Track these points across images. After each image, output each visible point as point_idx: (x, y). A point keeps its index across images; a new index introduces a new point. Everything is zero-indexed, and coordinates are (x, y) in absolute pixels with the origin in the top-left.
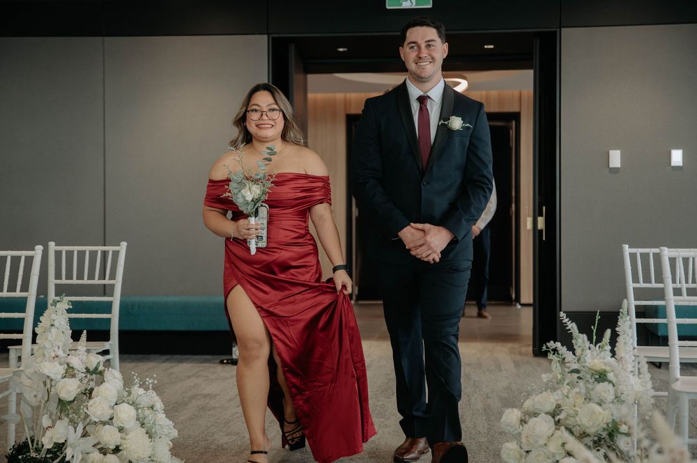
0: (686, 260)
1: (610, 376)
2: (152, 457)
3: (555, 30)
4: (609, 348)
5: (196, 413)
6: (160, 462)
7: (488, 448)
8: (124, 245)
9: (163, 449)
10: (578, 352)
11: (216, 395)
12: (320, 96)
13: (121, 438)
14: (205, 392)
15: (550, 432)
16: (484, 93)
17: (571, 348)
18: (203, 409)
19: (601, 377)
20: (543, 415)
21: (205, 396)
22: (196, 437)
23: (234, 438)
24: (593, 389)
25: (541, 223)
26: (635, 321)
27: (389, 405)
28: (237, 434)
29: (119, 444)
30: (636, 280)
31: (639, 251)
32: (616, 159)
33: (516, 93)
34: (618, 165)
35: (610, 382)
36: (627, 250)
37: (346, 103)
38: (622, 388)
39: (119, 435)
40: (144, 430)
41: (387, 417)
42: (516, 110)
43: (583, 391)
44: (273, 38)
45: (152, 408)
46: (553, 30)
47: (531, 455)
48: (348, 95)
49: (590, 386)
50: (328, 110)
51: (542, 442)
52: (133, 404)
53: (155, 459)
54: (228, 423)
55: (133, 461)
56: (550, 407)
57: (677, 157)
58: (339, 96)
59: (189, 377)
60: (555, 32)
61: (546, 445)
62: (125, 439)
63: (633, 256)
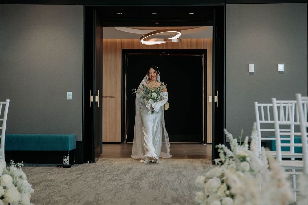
0: (285, 107)
1: (248, 159)
2: (20, 202)
3: (223, 5)
4: (247, 145)
5: (44, 187)
6: (24, 204)
7: (189, 201)
8: (8, 101)
9: (26, 199)
10: (232, 148)
11: (55, 180)
12: (109, 40)
13: (5, 192)
14: (49, 179)
15: (218, 186)
16: (189, 40)
17: (229, 147)
18: (48, 186)
19: (243, 159)
20: (215, 177)
21: (49, 180)
22: (43, 197)
23: (63, 198)
24: (239, 165)
25: (216, 99)
26: (260, 130)
27: (141, 184)
28: (64, 196)
29: (3, 194)
30: (261, 119)
31: (262, 105)
32: (252, 68)
33: (205, 40)
34: (254, 71)
35: (248, 162)
36: (257, 104)
37: (122, 44)
38: (253, 164)
39: (4, 190)
40: (16, 188)
41: (140, 189)
42: (205, 48)
43: (235, 167)
44: (85, 6)
45: (21, 177)
46: (222, 5)
47: (210, 197)
48: (123, 40)
49: (238, 164)
50: (113, 46)
51: (214, 190)
52: (11, 175)
53: (22, 203)
54: (60, 192)
55: (11, 203)
56: (219, 174)
57: (281, 68)
58: (119, 40)
59: (41, 173)
60: (223, 6)
61: (216, 192)
62: (6, 192)
63: (260, 107)
